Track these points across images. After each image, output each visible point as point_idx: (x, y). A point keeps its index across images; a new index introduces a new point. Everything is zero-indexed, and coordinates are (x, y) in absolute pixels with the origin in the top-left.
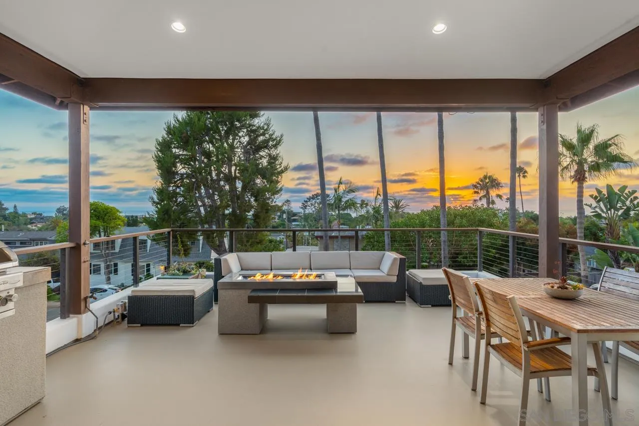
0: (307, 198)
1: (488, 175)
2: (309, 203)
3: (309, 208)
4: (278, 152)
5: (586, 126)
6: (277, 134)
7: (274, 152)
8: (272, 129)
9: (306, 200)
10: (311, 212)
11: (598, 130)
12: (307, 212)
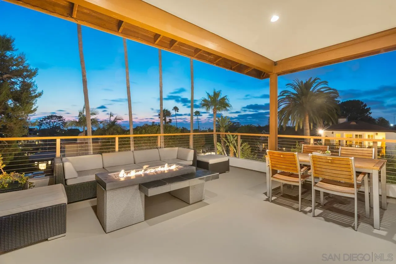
0: (43, 119)
1: (166, 109)
2: (44, 122)
3: (44, 125)
4: (33, 81)
5: (217, 90)
6: (32, 67)
7: (28, 80)
8: (27, 62)
9: (42, 120)
10: (46, 128)
11: (222, 92)
12: (42, 127)
